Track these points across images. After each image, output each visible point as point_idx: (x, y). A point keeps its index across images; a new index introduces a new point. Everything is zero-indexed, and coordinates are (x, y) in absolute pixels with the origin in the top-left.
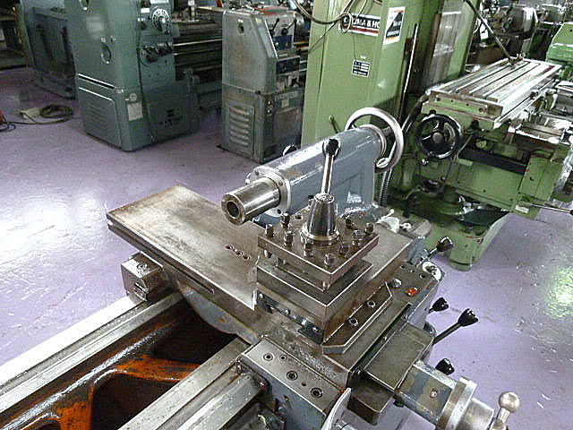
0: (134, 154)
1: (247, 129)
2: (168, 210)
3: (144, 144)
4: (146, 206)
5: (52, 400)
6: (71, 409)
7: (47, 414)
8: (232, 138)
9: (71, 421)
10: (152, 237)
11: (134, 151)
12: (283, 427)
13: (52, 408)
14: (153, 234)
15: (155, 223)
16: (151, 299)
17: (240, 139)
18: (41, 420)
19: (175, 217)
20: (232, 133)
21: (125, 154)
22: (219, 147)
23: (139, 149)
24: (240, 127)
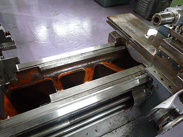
0: (106, 8)
1: (146, 6)
2: (127, 20)
3: (109, 5)
4: (120, 17)
5: (85, 65)
6: (89, 69)
7: (83, 68)
8: (140, 9)
9: (88, 72)
10: (121, 26)
11: (106, 7)
12: (151, 95)
13: (84, 67)
14: (122, 26)
15: (122, 22)
16: (116, 45)
17: (143, 10)
18: (81, 69)
19: (129, 22)
20: (140, 7)
21: (103, 7)
22: (134, 11)
23: (107, 7)
24: (144, 5)
